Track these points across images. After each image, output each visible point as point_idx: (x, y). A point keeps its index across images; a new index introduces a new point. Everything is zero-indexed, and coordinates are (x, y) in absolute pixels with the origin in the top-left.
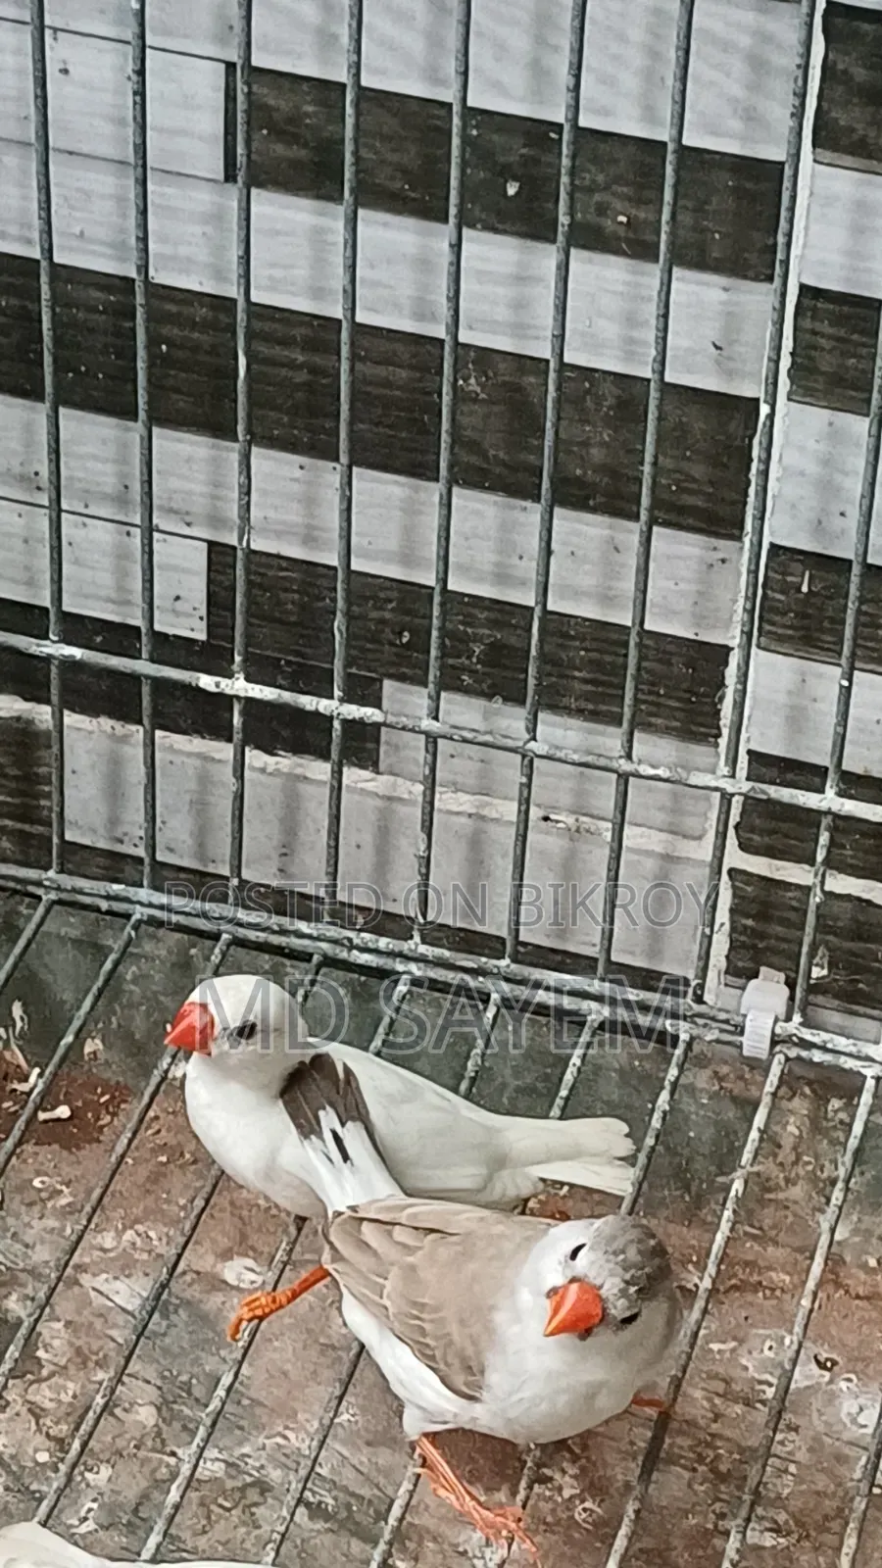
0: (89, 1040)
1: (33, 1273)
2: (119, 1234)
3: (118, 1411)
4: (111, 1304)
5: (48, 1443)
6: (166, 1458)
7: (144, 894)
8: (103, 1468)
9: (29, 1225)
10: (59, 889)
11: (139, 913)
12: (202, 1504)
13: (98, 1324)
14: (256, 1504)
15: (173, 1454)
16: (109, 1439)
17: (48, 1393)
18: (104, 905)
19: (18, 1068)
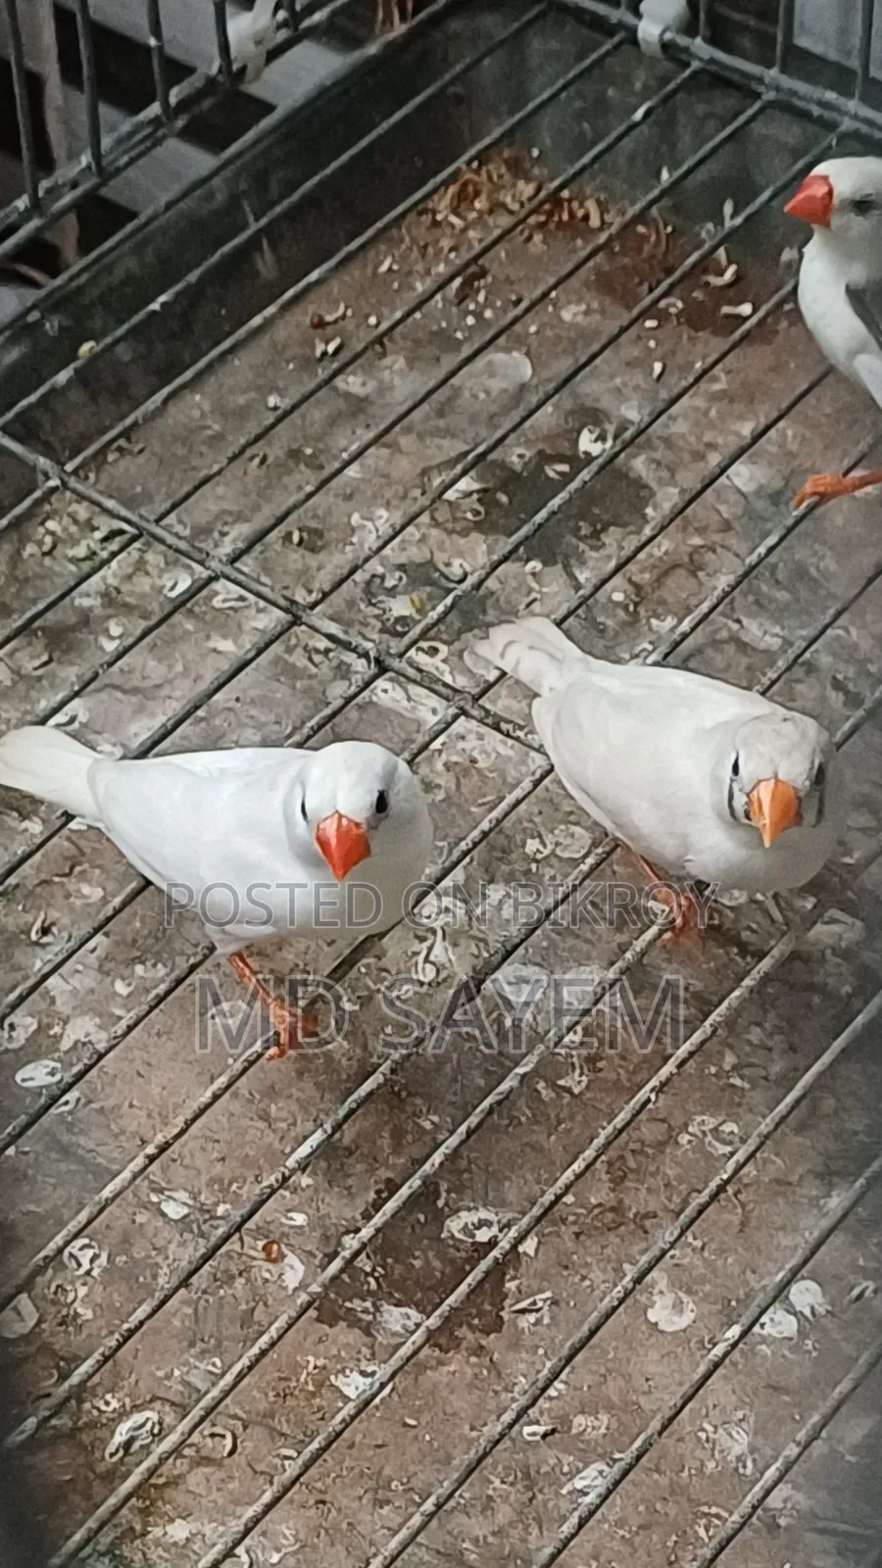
0: (787, 250)
3: (701, 574)
5: (630, 589)
6: (730, 623)
7: (852, 105)
8: (669, 618)
10: (778, 89)
11: (847, 125)
12: (749, 668)
14: (798, 681)
15: (738, 621)
16: (684, 595)
18: (816, 111)
19: (718, 263)
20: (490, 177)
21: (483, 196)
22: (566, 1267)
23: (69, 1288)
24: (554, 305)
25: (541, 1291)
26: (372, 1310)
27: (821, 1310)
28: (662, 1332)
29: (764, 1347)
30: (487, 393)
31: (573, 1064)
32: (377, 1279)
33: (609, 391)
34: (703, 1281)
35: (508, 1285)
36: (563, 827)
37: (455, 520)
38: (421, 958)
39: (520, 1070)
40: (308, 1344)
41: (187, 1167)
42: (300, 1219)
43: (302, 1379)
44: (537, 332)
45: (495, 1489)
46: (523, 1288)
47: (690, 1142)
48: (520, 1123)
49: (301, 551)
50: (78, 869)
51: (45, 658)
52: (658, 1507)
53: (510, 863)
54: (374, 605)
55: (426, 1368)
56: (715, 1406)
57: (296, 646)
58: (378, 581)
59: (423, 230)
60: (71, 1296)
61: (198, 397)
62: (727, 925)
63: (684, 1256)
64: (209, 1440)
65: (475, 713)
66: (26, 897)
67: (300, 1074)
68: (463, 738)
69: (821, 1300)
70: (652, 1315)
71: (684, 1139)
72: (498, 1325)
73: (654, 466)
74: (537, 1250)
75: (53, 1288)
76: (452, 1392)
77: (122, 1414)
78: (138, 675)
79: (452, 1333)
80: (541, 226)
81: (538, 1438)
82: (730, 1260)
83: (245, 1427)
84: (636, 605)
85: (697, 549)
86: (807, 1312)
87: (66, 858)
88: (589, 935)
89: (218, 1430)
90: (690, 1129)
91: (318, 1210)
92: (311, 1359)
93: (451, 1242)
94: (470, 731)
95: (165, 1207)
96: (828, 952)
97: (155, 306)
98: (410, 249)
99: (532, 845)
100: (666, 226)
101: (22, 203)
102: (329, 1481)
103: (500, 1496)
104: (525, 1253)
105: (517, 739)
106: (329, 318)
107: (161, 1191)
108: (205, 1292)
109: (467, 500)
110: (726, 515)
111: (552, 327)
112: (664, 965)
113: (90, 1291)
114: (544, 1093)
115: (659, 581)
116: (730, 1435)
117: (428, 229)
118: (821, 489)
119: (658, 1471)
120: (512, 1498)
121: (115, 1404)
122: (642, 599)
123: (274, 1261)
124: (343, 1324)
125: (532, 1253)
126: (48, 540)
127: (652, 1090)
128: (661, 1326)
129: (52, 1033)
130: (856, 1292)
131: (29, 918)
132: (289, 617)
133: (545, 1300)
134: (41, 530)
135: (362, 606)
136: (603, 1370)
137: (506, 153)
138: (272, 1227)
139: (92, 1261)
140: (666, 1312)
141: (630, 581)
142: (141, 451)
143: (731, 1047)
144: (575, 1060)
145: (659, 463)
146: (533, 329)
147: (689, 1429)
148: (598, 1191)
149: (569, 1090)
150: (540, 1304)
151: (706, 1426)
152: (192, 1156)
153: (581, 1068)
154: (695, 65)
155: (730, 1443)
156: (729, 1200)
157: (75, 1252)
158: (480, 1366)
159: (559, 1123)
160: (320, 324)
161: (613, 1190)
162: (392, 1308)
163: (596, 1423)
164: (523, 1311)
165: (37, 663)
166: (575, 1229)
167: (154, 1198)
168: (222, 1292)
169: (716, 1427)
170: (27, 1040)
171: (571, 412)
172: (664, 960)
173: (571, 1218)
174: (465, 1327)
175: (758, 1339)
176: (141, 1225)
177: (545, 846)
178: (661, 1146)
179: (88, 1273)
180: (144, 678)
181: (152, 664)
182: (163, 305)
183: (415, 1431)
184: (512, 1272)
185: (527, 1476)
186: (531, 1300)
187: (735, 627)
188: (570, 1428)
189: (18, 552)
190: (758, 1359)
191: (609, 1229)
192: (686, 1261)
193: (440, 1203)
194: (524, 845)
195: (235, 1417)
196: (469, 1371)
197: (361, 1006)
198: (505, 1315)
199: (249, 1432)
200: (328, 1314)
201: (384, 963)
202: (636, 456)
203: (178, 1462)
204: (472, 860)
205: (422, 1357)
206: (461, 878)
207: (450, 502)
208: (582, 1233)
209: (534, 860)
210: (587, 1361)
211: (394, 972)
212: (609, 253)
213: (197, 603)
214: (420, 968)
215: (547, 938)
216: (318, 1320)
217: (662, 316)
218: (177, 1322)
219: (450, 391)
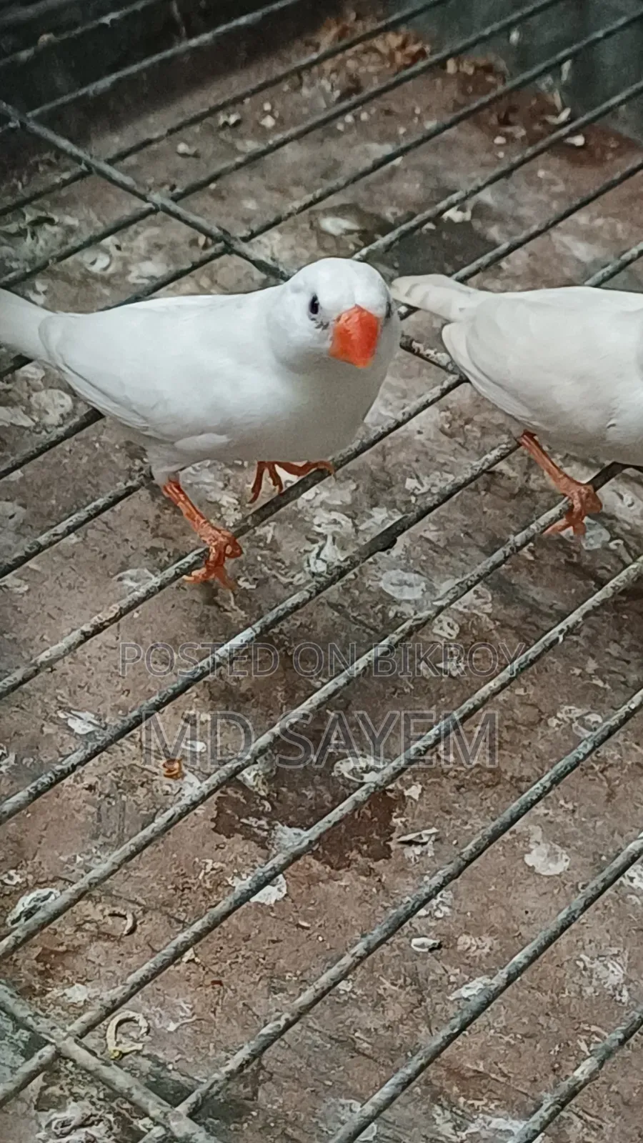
1: (516, 219)
2: (593, 218)
4: (569, 254)
9: (525, 194)
13: (555, 262)
19: (554, 107)
22: (448, 812)
24: (419, 119)
25: (426, 828)
26: (267, 827)
28: (539, 875)
29: (633, 897)
32: (271, 803)
33: (467, 181)
34: (575, 837)
35: (394, 820)
36: (438, 473)
38: (314, 554)
40: (205, 850)
41: (93, 694)
43: (200, 877)
44: (405, 134)
45: (385, 989)
46: (409, 824)
47: (558, 725)
48: (404, 693)
52: (542, 1020)
53: (391, 493)
55: (319, 881)
56: (590, 942)
61: (116, 137)
62: (585, 564)
63: (557, 815)
64: (109, 920)
67: (200, 633)
70: (529, 860)
71: (553, 722)
72: (386, 853)
73: (504, 232)
74: (421, 795)
76: (343, 903)
77: (25, 888)
79: (343, 855)
81: (426, 950)
82: (599, 823)
83: (145, 912)
88: (463, 556)
89: (118, 910)
90: (559, 715)
92: (210, 861)
93: (341, 780)
95: (71, 723)
97: (106, 20)
99: (411, 484)
102: (225, 966)
103: (391, 996)
104: (410, 797)
107: (69, 710)
108: (108, 796)
109: (350, 237)
111: (417, 133)
112: (531, 587)
116: (606, 966)
119: (539, 989)
120: (402, 998)
121: (17, 879)
123: (174, 778)
124: (240, 837)
125: (416, 797)
127: (561, 632)
128: (538, 870)
133: (430, 835)
136: (485, 900)
140: (542, 859)
143: (593, 656)
145: (510, 233)
146: (402, 131)
147: (568, 957)
150: (425, 839)
151: (582, 956)
152: (99, 685)
155: (605, 973)
156: (596, 775)
158: (369, 884)
159: (440, 696)
162: (286, 828)
163: (479, 943)
164: (410, 843)
166: (457, 782)
167: (62, 715)
168: (124, 798)
169: (592, 959)
172: (530, 582)
174: (355, 852)
175: (629, 890)
176: (49, 736)
177: (422, 485)
178: (532, 725)
182: (113, 21)
183: (309, 932)
184: (397, 811)
185: (415, 981)
186: (416, 834)
188: (456, 945)
190: (628, 907)
191: (488, 786)
192: (558, 820)
194: (404, 482)
195: (135, 902)
196: (359, 887)
197: (257, 586)
198: (392, 845)
199: (148, 916)
200: (224, 826)
201: (280, 555)
202: (491, 226)
203: (79, 934)
204: (358, 487)
205: (314, 870)
206: (348, 500)
207: (333, 236)
208: (463, 786)
209: (413, 494)
210: (470, 891)
211: (287, 563)
212: (463, 91)
213: (113, 275)
214: (312, 562)
215: (426, 554)
216: (214, 830)
217: (509, 137)
218: (80, 818)
219: (331, 163)
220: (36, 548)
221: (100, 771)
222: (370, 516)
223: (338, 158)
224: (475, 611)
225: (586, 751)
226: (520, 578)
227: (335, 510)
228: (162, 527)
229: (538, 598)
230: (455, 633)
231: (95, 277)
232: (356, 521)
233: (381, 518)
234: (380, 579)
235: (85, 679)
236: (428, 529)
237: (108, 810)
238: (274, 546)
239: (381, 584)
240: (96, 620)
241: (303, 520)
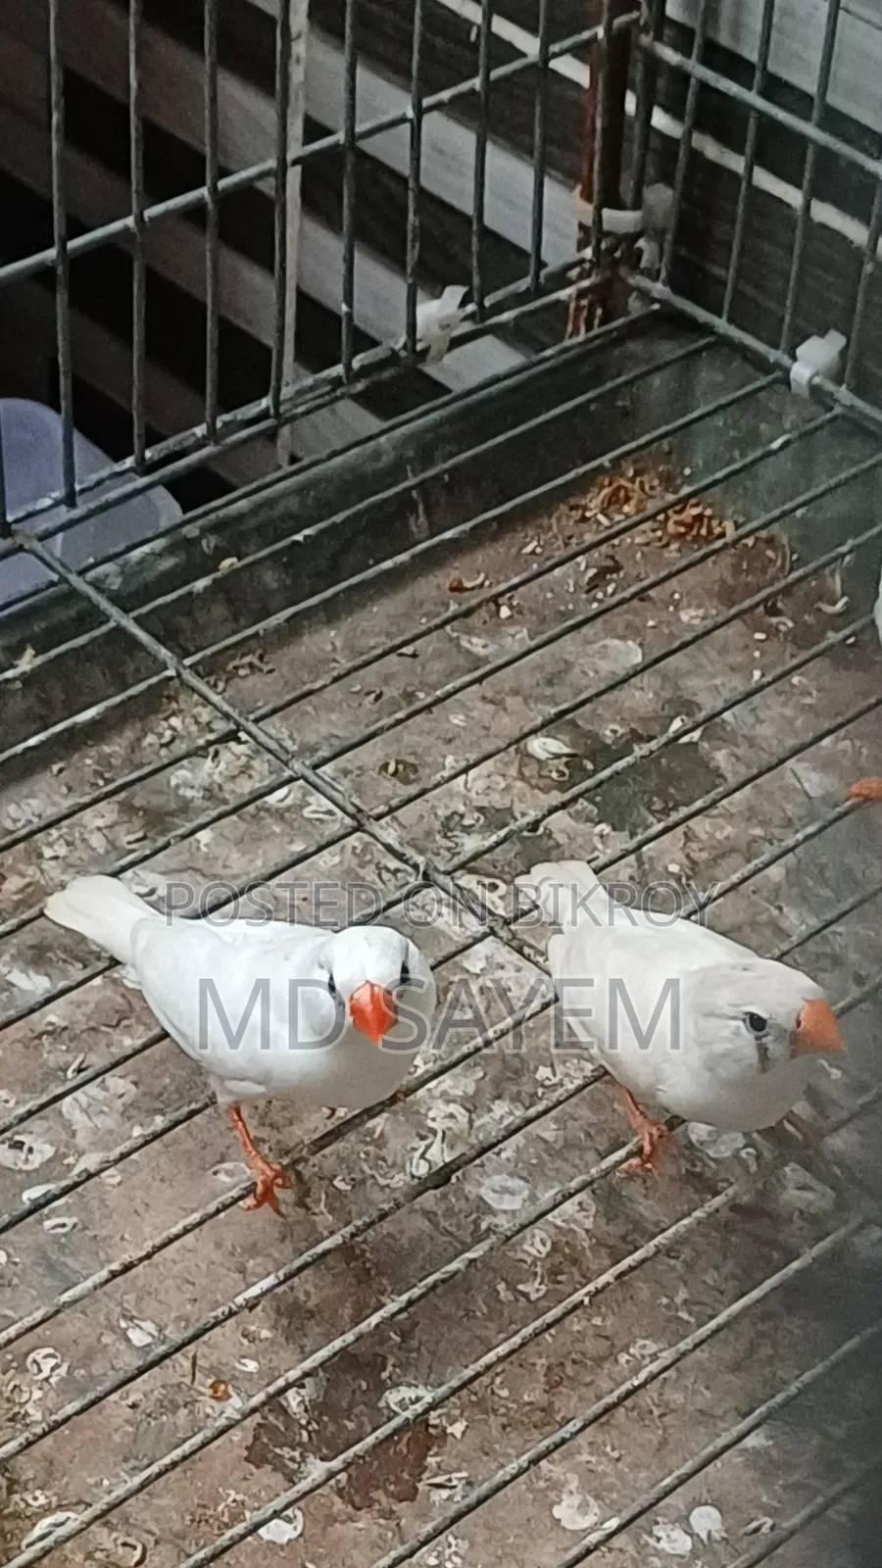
1: (751, 742)
2: (838, 740)
4: (798, 785)
5: (686, 862)
9: (769, 708)
13: (779, 796)
15: (780, 908)
17: (708, 828)
19: (834, 592)
20: (642, 484)
21: (633, 503)
22: (487, 1454)
23: (24, 1388)
24: (676, 607)
25: (459, 1470)
26: (298, 1459)
27: (716, 1536)
28: (564, 1529)
29: (655, 1560)
30: (596, 672)
31: (536, 1274)
32: (309, 1433)
33: (709, 689)
34: (611, 1488)
35: (429, 1460)
36: (575, 1061)
37: (541, 776)
38: (417, 1154)
39: (470, 1255)
40: (232, 1479)
41: (161, 1302)
42: (251, 1366)
43: (220, 1509)
44: (653, 627)
46: (443, 1465)
47: (628, 1362)
48: (475, 1317)
49: (394, 780)
50: (124, 1023)
51: (140, 834)
53: (519, 1084)
54: (448, 838)
55: (336, 1521)
57: (370, 861)
58: (457, 818)
59: (572, 522)
60: (25, 1397)
61: (333, 633)
62: (708, 1174)
63: (599, 1463)
64: (120, 1550)
65: (504, 934)
66: (71, 1040)
67: (283, 1239)
68: (502, 968)
69: (719, 1526)
70: (557, 1512)
71: (623, 1358)
72: (410, 1495)
73: (734, 760)
74: (464, 1433)
75: (11, 1387)
76: (355, 1547)
77: (47, 1510)
78: (220, 863)
79: (367, 1493)
80: (680, 536)
83: (157, 1542)
84: (688, 878)
85: (755, 839)
86: (704, 1535)
87: (117, 1012)
88: (577, 1161)
89: (131, 1540)
90: (632, 1351)
91: (271, 1361)
92: (232, 1493)
93: (385, 1411)
94: (510, 963)
95: (131, 1334)
96: (797, 1213)
97: (299, 537)
98: (555, 537)
99: (543, 1072)
100: (792, 553)
101: (200, 431)
104: (452, 1435)
105: (536, 964)
106: (468, 584)
107: (132, 1319)
108: (149, 1415)
109: (556, 761)
110: (790, 814)
111: (669, 624)
112: (642, 1200)
113: (45, 1395)
114: (502, 1294)
115: (715, 860)
117: (576, 522)
118: (865, 792)
121: (42, 1500)
122: (695, 874)
123: (218, 1399)
124: (269, 1467)
125: (458, 1435)
126: (168, 734)
127: (587, 1294)
128: (563, 1523)
129: (66, 1162)
130: (754, 1525)
131: (69, 1057)
132: (354, 824)
133: (460, 1479)
134: (164, 724)
135: (438, 837)
136: (500, 1553)
137: (661, 469)
138: (224, 1369)
139: (53, 1369)
140: (571, 1511)
141: (688, 856)
142: (270, 671)
143: (685, 1283)
144: (539, 1270)
145: (738, 758)
146: (651, 623)
148: (534, 1389)
149: (526, 1295)
150: (455, 1483)
152: (167, 1292)
153: (543, 1278)
154: (838, 410)
156: (653, 1420)
157: (39, 1359)
158: (387, 1528)
159: (511, 1323)
160: (458, 588)
161: (546, 1391)
162: (318, 1461)
164: (438, 1486)
165: (132, 838)
166: (504, 1420)
168: (164, 1418)
170: (42, 1165)
171: (669, 701)
172: (642, 1195)
173: (502, 1410)
174: (380, 1492)
176: (106, 1346)
177: (554, 1075)
178: (599, 1361)
179: (47, 1379)
180: (225, 867)
181: (235, 855)
182: (306, 537)
184: (435, 1449)
186: (447, 1477)
187: (776, 912)
189: (139, 740)
191: (535, 1427)
192: (600, 1468)
193: (384, 1375)
194: (536, 1069)
195: (150, 1532)
196: (375, 1530)
197: (354, 1187)
198: (420, 1486)
199: (160, 1548)
200: (257, 1456)
201: (383, 1153)
202: (719, 749)
203: (88, 1563)
204: (485, 1075)
205: (335, 1510)
206: (471, 1090)
207: (539, 761)
208: (509, 1425)
209: (543, 1086)
210: (487, 1541)
211: (390, 1162)
212: (736, 570)
213: (288, 809)
214: (415, 1161)
215: (538, 1157)
216: (247, 1459)
217: (772, 632)
218: (117, 1438)
219: (562, 666)
220: (84, 1176)
221: (147, 1388)
222: (490, 1110)
223: (571, 658)
224: (573, 1226)
225: (574, 1430)
226: (634, 1189)
227: (454, 1101)
228: (270, 1115)
229: (646, 1213)
230: (545, 1250)
231: (268, 810)
232: (474, 1116)
233: (502, 1112)
234: (480, 1185)
235: (155, 1284)
236: (547, 1129)
237: (146, 1430)
238: (381, 1142)
239: (483, 1191)
240: (126, 1258)
241: (418, 1112)
